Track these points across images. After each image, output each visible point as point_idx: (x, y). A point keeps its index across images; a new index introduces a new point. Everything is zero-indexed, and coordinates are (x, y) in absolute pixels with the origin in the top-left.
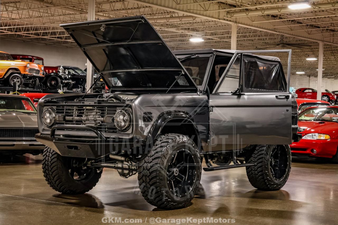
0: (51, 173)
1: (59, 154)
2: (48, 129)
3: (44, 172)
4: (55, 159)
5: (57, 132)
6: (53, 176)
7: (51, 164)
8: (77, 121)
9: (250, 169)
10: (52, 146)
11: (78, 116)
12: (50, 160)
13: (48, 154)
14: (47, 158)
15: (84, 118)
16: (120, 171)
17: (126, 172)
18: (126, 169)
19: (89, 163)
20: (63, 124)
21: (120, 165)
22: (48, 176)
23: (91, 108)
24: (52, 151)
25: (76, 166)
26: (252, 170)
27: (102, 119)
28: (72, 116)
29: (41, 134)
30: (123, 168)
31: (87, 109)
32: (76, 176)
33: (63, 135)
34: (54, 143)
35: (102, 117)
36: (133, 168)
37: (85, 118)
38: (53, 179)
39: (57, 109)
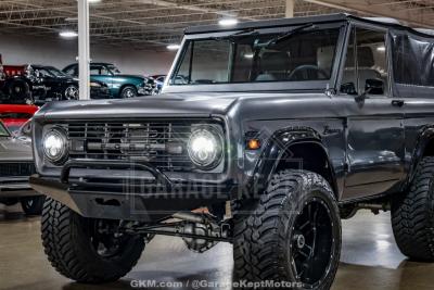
0: (58, 247)
1: (73, 213)
2: (53, 166)
3: (46, 245)
4: (67, 222)
5: (73, 173)
6: (63, 251)
7: (60, 231)
8: (109, 151)
10: (64, 198)
11: (111, 141)
12: (56, 223)
13: (51, 212)
14: (50, 220)
15: (124, 145)
16: (190, 240)
17: (200, 241)
18: (200, 237)
19: (129, 225)
20: (83, 156)
21: (189, 230)
22: (53, 252)
23: (139, 125)
24: (59, 206)
25: (104, 233)
27: (163, 146)
28: (100, 141)
29: (41, 176)
30: (194, 236)
31: (130, 129)
32: (101, 249)
33: (84, 178)
34: (70, 193)
35: (161, 142)
36: (214, 234)
37: (128, 145)
38: (63, 258)
39: (70, 130)
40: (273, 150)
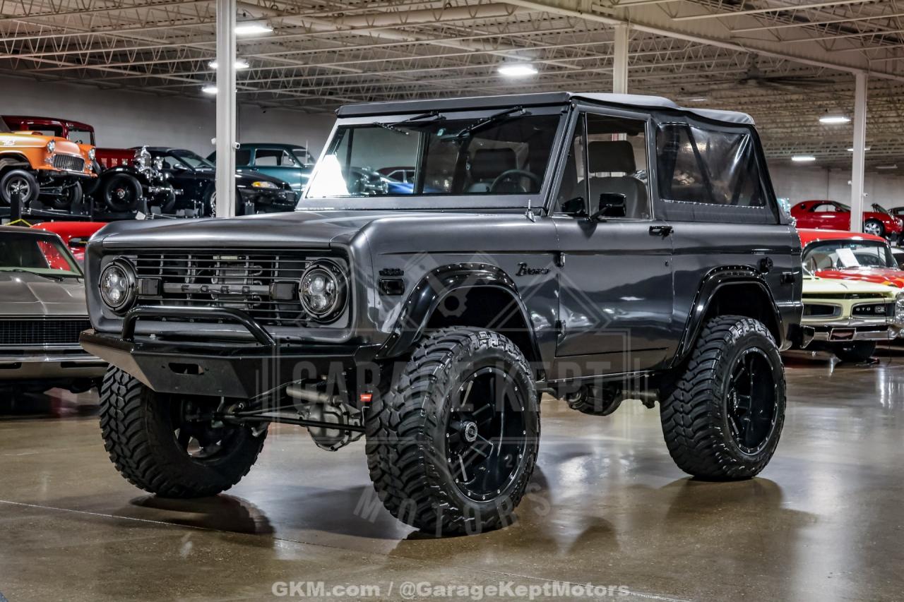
0: (124, 440)
1: (146, 388)
2: (116, 317)
3: (107, 437)
4: (136, 402)
5: (141, 327)
6: (131, 446)
7: (126, 416)
8: (195, 295)
9: (672, 422)
10: (127, 365)
11: (198, 281)
12: (122, 403)
13: (115, 387)
14: (113, 399)
15: (215, 286)
16: (316, 430)
17: (333, 433)
18: (332, 426)
19: (230, 410)
20: (157, 303)
21: (315, 416)
22: (117, 448)
23: (234, 258)
24: (126, 379)
25: (194, 420)
26: (677, 424)
27: (265, 289)
28: (182, 280)
29: (97, 331)
30: (323, 425)
31: (223, 263)
32: (194, 447)
33: (157, 335)
34: (133, 355)
35: (266, 282)
36: (352, 422)
37: (219, 287)
38: (131, 457)
39: (140, 263)
40: (424, 294)
